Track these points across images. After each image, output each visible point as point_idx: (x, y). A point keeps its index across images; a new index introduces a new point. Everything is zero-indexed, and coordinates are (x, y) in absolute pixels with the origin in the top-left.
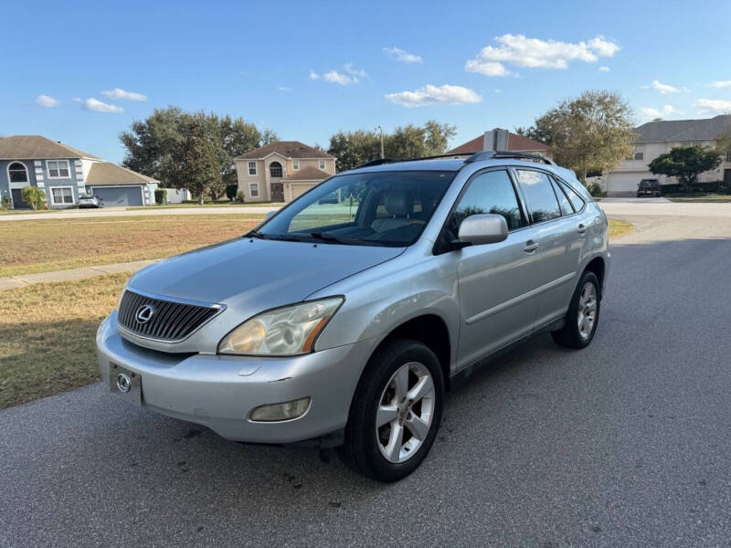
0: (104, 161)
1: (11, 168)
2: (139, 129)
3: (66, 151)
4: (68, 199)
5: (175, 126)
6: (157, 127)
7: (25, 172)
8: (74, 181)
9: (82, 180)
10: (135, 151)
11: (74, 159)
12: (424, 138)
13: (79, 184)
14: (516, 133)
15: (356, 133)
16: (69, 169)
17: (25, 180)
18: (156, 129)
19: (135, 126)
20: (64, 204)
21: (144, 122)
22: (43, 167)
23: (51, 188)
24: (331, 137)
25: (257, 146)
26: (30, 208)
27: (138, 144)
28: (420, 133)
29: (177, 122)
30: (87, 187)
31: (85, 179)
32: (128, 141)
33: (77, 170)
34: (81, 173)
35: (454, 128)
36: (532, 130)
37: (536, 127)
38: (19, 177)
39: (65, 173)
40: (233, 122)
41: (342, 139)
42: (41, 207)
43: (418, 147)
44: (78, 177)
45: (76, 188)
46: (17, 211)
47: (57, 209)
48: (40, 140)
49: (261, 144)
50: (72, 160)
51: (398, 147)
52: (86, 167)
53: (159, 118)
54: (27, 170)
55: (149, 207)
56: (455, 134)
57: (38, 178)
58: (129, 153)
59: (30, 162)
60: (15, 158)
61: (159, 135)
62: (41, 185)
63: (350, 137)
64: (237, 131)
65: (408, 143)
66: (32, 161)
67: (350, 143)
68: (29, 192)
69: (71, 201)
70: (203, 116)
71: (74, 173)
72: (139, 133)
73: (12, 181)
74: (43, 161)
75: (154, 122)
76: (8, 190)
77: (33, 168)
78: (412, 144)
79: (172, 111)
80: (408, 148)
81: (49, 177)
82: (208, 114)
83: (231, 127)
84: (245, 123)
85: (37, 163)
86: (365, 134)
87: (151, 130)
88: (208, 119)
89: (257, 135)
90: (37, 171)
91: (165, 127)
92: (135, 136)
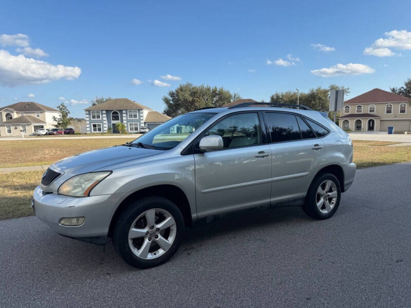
0: (154, 111)
1: (113, 114)
2: (172, 94)
3: (137, 106)
4: (136, 129)
5: (189, 93)
6: (181, 93)
7: (118, 116)
8: (139, 120)
9: (143, 120)
10: (170, 106)
11: (140, 110)
12: (328, 95)
13: (142, 122)
14: (391, 92)
15: (286, 93)
16: (137, 114)
17: (118, 120)
18: (180, 95)
19: (170, 93)
20: (134, 131)
21: (174, 91)
22: (126, 113)
23: (129, 123)
24: (271, 96)
25: (230, 102)
26: (119, 132)
27: (171, 102)
28: (325, 92)
29: (190, 91)
30: (145, 123)
31: (144, 120)
32: (167, 101)
33: (141, 115)
34: (142, 116)
35: (348, 89)
36: (402, 89)
37: (405, 87)
38: (116, 118)
39: (135, 116)
40: (218, 90)
41: (278, 97)
42: (124, 132)
43: (323, 100)
44: (141, 118)
45: (140, 123)
46: (114, 134)
47: (131, 134)
48: (127, 101)
49: (232, 101)
50: (139, 110)
51: (311, 100)
52: (145, 113)
53: (181, 89)
54: (119, 115)
55: (173, 134)
56: (349, 92)
57: (124, 118)
58: (167, 107)
59: (121, 111)
60: (115, 109)
61: (181, 97)
62: (125, 122)
63: (283, 96)
64: (219, 95)
65: (317, 98)
66: (122, 110)
67: (282, 99)
68: (118, 125)
69: (137, 130)
70: (202, 87)
71: (140, 117)
72: (171, 97)
73: (113, 120)
74: (126, 110)
75: (179, 91)
76: (110, 124)
77: (122, 114)
78: (320, 99)
79: (189, 85)
80: (318, 101)
81: (129, 118)
82: (205, 86)
83: (217, 92)
84: (224, 90)
85: (124, 112)
86: (292, 93)
87: (177, 95)
88: (206, 89)
89: (230, 96)
90: (124, 115)
91: (183, 93)
92: (170, 98)
